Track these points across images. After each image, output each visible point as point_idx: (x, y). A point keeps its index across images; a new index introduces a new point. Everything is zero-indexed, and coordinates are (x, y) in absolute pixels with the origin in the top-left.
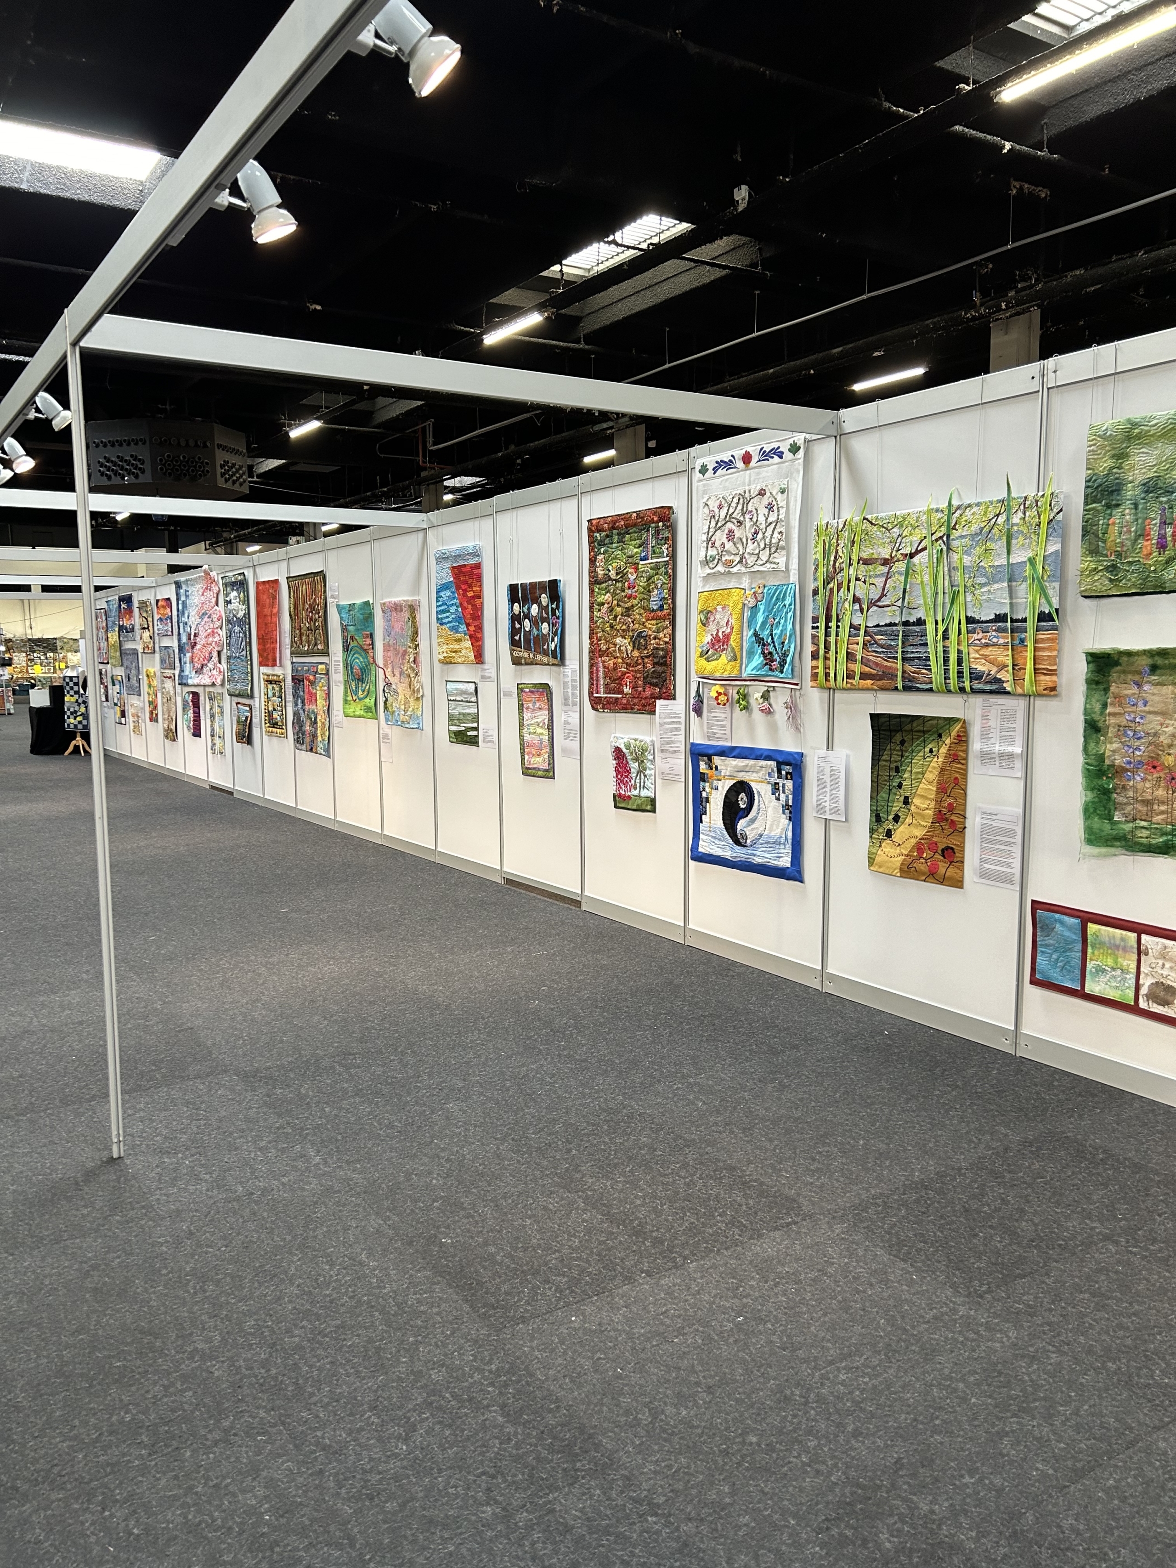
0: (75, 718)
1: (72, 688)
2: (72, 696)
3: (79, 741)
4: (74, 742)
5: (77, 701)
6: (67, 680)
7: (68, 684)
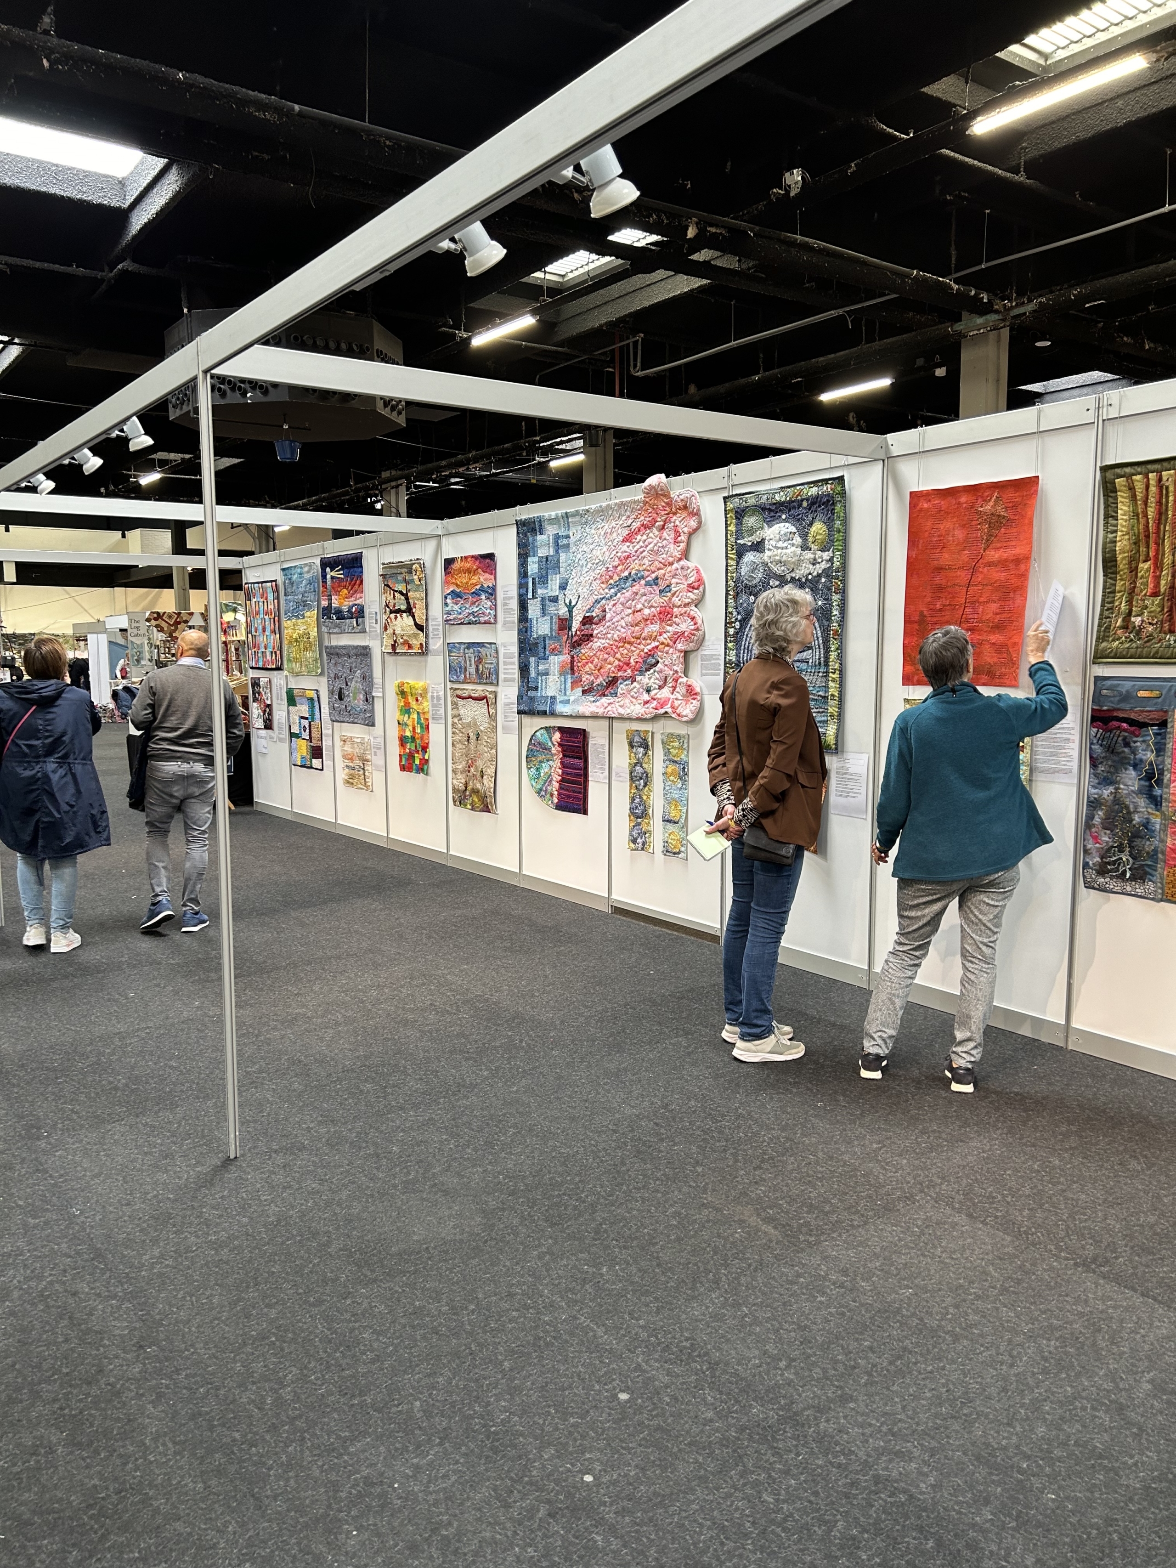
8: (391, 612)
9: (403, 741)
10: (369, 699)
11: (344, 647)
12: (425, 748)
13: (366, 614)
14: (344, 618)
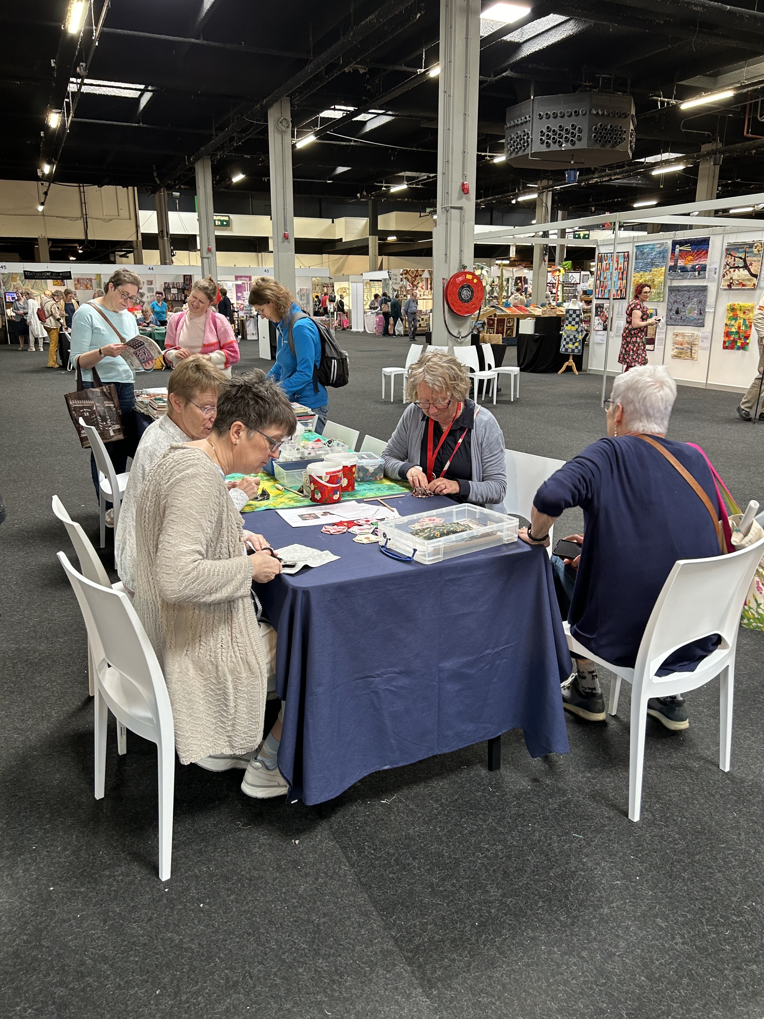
0: (574, 344)
1: (574, 319)
2: (574, 326)
3: (571, 362)
4: (566, 364)
5: (577, 330)
6: (571, 312)
7: (571, 316)
8: (731, 268)
9: (727, 334)
10: (702, 313)
11: (685, 287)
12: (747, 337)
13: (707, 269)
14: (687, 271)
